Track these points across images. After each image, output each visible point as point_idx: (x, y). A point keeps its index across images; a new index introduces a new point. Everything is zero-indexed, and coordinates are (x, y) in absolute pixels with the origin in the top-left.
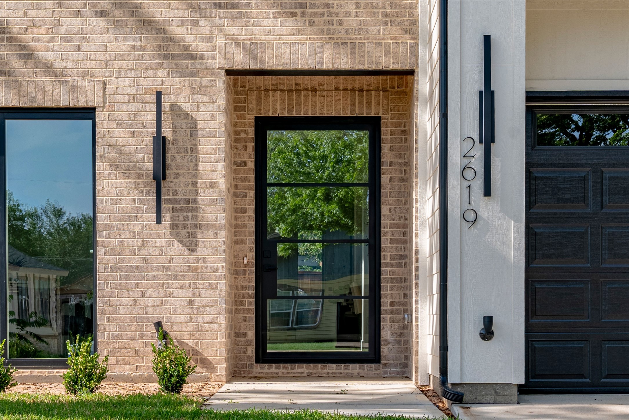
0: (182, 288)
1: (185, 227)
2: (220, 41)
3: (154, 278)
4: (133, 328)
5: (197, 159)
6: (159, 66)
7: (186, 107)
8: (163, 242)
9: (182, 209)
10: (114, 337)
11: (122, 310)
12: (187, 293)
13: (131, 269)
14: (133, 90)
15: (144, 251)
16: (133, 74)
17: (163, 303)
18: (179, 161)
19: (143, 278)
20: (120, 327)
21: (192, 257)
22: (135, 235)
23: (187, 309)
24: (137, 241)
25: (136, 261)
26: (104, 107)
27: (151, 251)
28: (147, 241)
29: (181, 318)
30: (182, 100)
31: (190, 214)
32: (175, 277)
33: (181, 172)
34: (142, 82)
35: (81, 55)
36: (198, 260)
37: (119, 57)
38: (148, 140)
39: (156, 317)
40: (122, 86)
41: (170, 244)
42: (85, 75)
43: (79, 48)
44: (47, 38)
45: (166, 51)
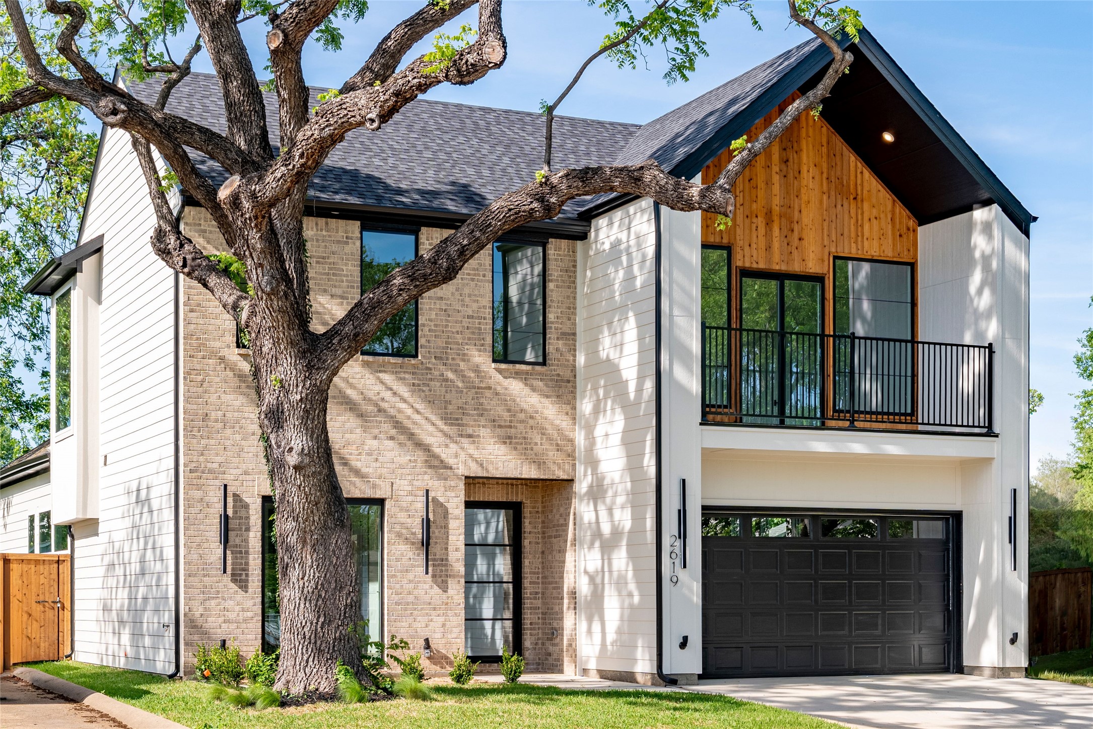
0: (439, 615)
1: (441, 577)
2: (462, 458)
3: (422, 609)
5: (448, 532)
6: (426, 473)
7: (441, 500)
8: (427, 586)
9: (439, 565)
11: (402, 630)
12: (442, 619)
13: (408, 604)
14: (410, 488)
15: (416, 592)
16: (410, 478)
17: (427, 626)
18: (437, 534)
19: (415, 609)
21: (445, 596)
22: (410, 581)
23: (442, 629)
24: (412, 585)
25: (411, 598)
26: (391, 498)
27: (420, 592)
28: (418, 586)
29: (438, 635)
30: (440, 495)
31: (443, 568)
32: (435, 609)
33: (439, 541)
34: (415, 482)
35: (378, 465)
36: (448, 597)
37: (401, 467)
38: (419, 520)
39: (427, 634)
40: (403, 485)
41: (431, 588)
42: (380, 478)
43: (377, 460)
44: (357, 452)
45: (429, 464)
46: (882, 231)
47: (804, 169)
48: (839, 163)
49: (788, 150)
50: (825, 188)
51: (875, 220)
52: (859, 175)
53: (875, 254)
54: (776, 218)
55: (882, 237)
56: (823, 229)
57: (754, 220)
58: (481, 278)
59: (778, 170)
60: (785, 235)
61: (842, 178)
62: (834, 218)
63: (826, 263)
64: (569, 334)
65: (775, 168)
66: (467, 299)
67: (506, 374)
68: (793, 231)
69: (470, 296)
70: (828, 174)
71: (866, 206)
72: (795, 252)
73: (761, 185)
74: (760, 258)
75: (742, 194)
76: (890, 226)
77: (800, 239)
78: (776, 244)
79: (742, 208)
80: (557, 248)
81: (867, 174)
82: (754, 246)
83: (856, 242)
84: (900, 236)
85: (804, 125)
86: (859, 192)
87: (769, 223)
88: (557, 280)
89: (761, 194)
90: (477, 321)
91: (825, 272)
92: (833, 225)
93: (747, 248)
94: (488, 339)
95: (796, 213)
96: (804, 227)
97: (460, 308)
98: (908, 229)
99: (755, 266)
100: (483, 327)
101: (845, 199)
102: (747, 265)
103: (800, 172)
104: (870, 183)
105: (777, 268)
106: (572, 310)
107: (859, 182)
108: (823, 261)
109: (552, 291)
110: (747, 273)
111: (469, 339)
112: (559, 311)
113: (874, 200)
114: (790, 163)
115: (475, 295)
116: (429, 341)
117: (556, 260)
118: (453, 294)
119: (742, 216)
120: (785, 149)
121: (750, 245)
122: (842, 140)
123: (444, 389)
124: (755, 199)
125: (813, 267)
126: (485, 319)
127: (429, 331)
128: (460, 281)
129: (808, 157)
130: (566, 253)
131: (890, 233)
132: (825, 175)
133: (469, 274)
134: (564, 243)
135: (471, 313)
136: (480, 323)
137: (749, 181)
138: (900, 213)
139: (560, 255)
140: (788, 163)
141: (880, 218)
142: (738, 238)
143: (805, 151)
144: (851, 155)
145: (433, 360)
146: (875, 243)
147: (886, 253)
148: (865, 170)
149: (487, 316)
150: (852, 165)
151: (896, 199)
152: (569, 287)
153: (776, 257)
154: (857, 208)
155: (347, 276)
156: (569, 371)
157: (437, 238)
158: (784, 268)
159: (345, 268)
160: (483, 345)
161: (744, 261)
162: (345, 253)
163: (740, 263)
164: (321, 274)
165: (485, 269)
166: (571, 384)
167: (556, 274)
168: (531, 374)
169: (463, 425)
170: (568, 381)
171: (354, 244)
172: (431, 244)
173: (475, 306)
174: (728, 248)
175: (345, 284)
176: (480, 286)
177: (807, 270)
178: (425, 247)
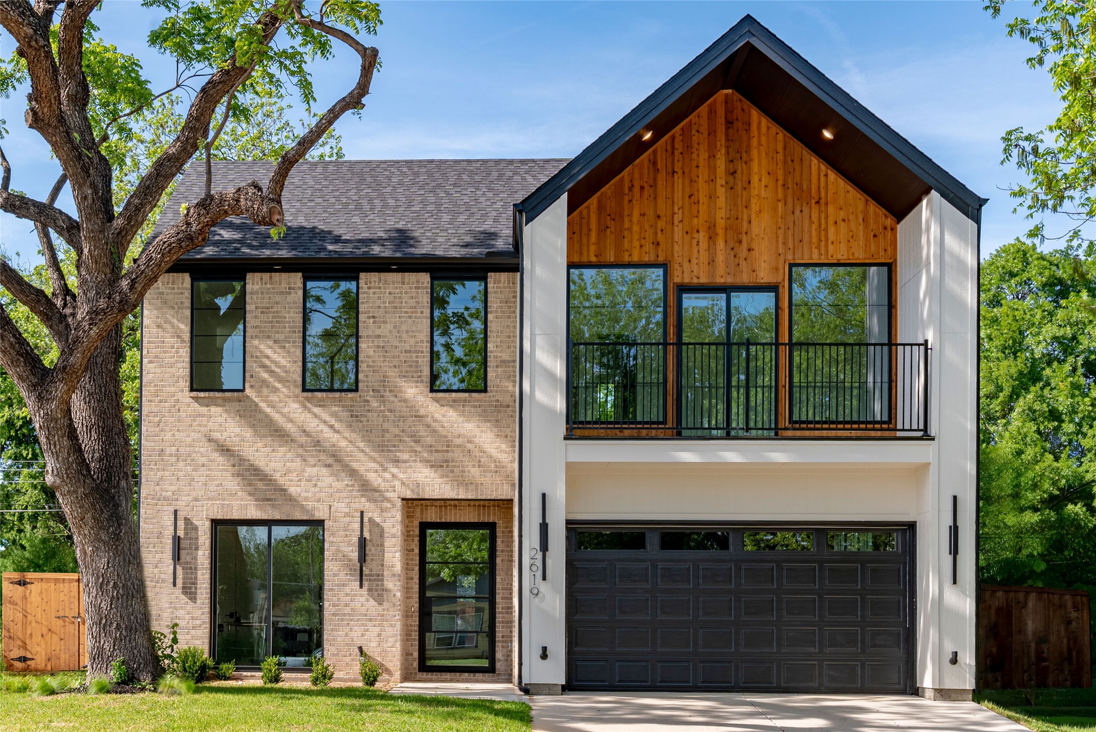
0: (374, 626)
1: (376, 591)
2: (397, 483)
3: (358, 620)
4: (345, 650)
5: (384, 550)
6: (363, 496)
7: (378, 520)
8: (363, 599)
9: (375, 580)
10: (334, 655)
11: (339, 639)
12: (377, 629)
13: (344, 615)
14: (347, 510)
15: (352, 604)
16: (347, 501)
17: (363, 635)
18: (373, 551)
19: (351, 620)
20: (338, 649)
21: (380, 608)
22: (347, 595)
23: (377, 639)
24: (349, 598)
25: (347, 610)
26: (329, 519)
27: (356, 604)
28: (354, 598)
29: (374, 644)
30: (376, 516)
31: (380, 583)
32: (371, 620)
33: (374, 558)
34: (352, 505)
35: (317, 489)
36: (384, 610)
37: (339, 491)
38: (355, 539)
39: (359, 643)
40: (341, 507)
41: (368, 600)
42: (319, 501)
43: (316, 485)
44: (297, 479)
45: (367, 488)
46: (851, 233)
47: (755, 179)
48: (798, 169)
49: (735, 161)
50: (780, 195)
51: (842, 223)
52: (823, 179)
53: (842, 258)
54: (720, 232)
55: (851, 240)
56: (777, 238)
57: (696, 235)
58: (419, 314)
59: (724, 183)
60: (732, 246)
61: (801, 183)
62: (791, 225)
63: (781, 271)
64: (509, 362)
65: (720, 181)
66: (404, 335)
67: (443, 403)
68: (740, 242)
69: (407, 332)
70: (785, 180)
71: (831, 209)
72: (743, 264)
73: (703, 198)
74: (701, 273)
75: (681, 210)
76: (861, 227)
77: (749, 250)
78: (720, 258)
79: (680, 225)
80: (497, 282)
81: (832, 175)
82: (694, 261)
83: (818, 247)
84: (875, 236)
85: (756, 134)
86: (823, 195)
87: (711, 238)
88: (497, 312)
89: (703, 209)
90: (414, 355)
91: (780, 280)
92: (790, 233)
93: (686, 264)
94: (425, 371)
95: (745, 224)
96: (754, 237)
97: (398, 344)
98: (885, 228)
99: (695, 281)
100: (420, 360)
101: (804, 204)
102: (687, 280)
103: (749, 182)
104: (835, 183)
105: (722, 281)
106: (512, 339)
107: (822, 185)
108: (777, 269)
109: (491, 322)
110: (684, 289)
111: (407, 372)
112: (499, 340)
113: (841, 202)
114: (738, 175)
115: (413, 331)
116: (367, 376)
117: (495, 292)
118: (390, 332)
119: (680, 233)
120: (732, 161)
121: (690, 261)
122: (801, 144)
123: (381, 419)
124: (696, 214)
125: (764, 277)
126: (422, 352)
127: (368, 366)
128: (398, 319)
129: (760, 165)
130: (506, 285)
131: (861, 234)
132: (780, 182)
133: (406, 312)
134: (504, 276)
135: (408, 348)
136: (417, 357)
137: (689, 197)
138: (875, 213)
139: (500, 288)
140: (736, 175)
141: (849, 220)
142: (676, 255)
143: (756, 160)
144: (813, 158)
145: (371, 393)
146: (843, 247)
147: (856, 255)
148: (830, 172)
149: (425, 350)
150: (814, 169)
151: (868, 198)
152: (509, 317)
153: (721, 269)
154: (820, 212)
155: (289, 322)
156: (509, 397)
157: (375, 282)
158: (729, 280)
159: (287, 316)
160: (420, 377)
161: (683, 278)
162: (288, 302)
163: (677, 280)
164: (265, 322)
165: (423, 307)
166: (510, 409)
167: (495, 306)
168: (469, 401)
169: (400, 451)
170: (508, 406)
171: (296, 293)
172: (369, 288)
173: (412, 341)
174: (664, 266)
175: (287, 329)
176: (418, 323)
177: (758, 281)
178: (363, 290)
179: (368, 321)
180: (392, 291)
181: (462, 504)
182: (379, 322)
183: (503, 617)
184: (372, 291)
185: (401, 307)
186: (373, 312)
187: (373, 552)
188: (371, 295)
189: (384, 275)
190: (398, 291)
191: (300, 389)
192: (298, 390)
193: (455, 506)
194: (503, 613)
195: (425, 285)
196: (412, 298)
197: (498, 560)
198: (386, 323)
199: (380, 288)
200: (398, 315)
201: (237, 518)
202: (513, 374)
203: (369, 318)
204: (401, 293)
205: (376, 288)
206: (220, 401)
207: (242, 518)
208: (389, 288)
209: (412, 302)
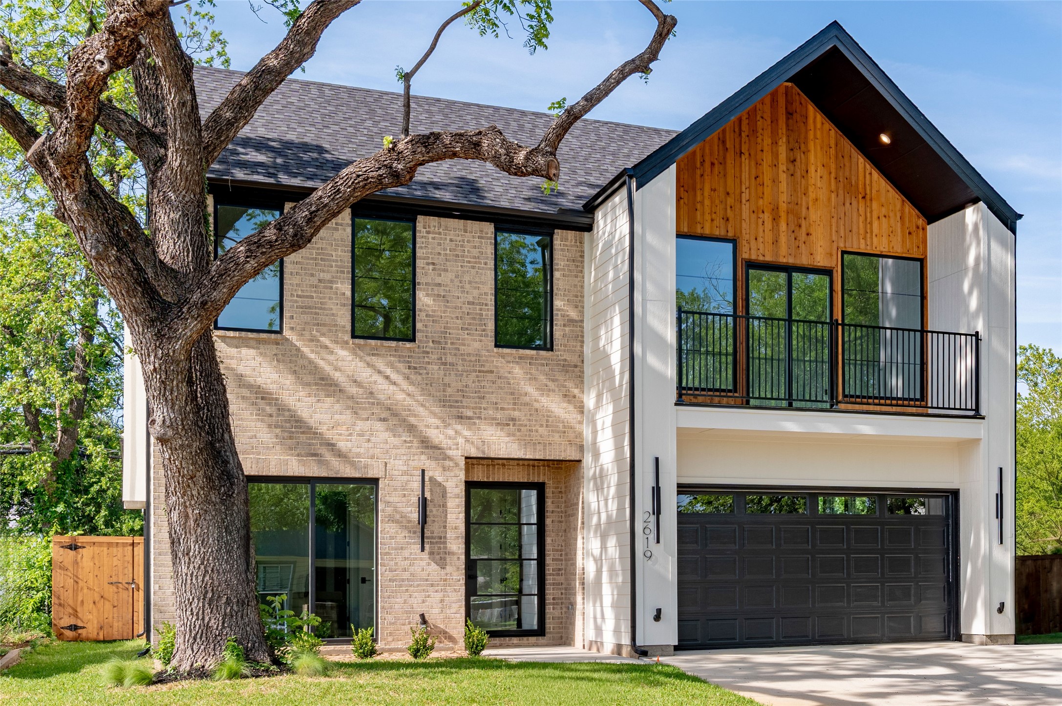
0: (436, 592)
1: (438, 554)
2: (461, 440)
3: (418, 586)
4: (404, 618)
5: (446, 511)
6: (422, 453)
7: (440, 479)
8: (424, 563)
9: (437, 543)
10: (391, 624)
11: (397, 606)
12: (440, 595)
13: (403, 580)
14: (405, 468)
15: (412, 569)
16: (405, 458)
17: (423, 602)
19: (411, 586)
20: (395, 617)
21: (443, 572)
22: (405, 559)
23: (440, 605)
24: (407, 562)
25: (406, 575)
26: (385, 478)
27: (416, 569)
28: (413, 563)
29: (436, 611)
30: (437, 475)
31: (442, 546)
32: (432, 585)
33: (436, 519)
34: (411, 462)
35: (370, 445)
36: (447, 574)
37: (395, 447)
38: (415, 500)
39: (420, 610)
40: (397, 465)
41: (429, 564)
42: (372, 457)
43: (369, 440)
44: (347, 433)
45: (426, 444)
46: (891, 229)
47: (812, 169)
48: (847, 164)
49: (795, 150)
50: (833, 187)
51: (884, 218)
52: (868, 176)
53: (884, 250)
54: (783, 215)
55: (891, 234)
56: (831, 225)
57: (761, 215)
58: (483, 265)
59: (785, 169)
60: (792, 229)
61: (850, 178)
62: (842, 215)
63: (835, 257)
64: (576, 321)
65: (782, 167)
66: (467, 286)
67: (509, 359)
68: (800, 226)
69: (470, 282)
70: (837, 173)
71: (875, 205)
72: (803, 246)
73: (767, 182)
74: (766, 251)
75: (748, 190)
76: (899, 224)
77: (808, 234)
78: (783, 239)
79: (748, 204)
80: (562, 239)
81: (876, 175)
82: (760, 240)
83: (865, 238)
84: (910, 233)
85: (812, 128)
86: (868, 192)
87: (775, 219)
88: (564, 270)
89: (767, 191)
90: (478, 307)
91: (833, 266)
92: (842, 222)
93: (753, 242)
94: (490, 325)
95: (804, 210)
96: (812, 223)
97: (460, 295)
98: (918, 227)
99: (761, 258)
100: (484, 313)
101: (853, 198)
102: (754, 257)
103: (807, 171)
104: (879, 183)
105: (785, 260)
106: (579, 298)
107: (868, 182)
108: (831, 255)
109: (558, 279)
110: (751, 265)
111: (470, 324)
112: (566, 298)
113: (883, 200)
114: (798, 163)
115: (476, 282)
116: (426, 326)
117: (562, 250)
118: (452, 281)
119: (748, 211)
120: (792, 150)
121: (756, 239)
122: (850, 143)
123: (442, 372)
124: (761, 195)
125: (821, 261)
126: (486, 305)
127: (427, 316)
128: (460, 268)
129: (816, 157)
130: (573, 243)
131: (899, 230)
132: (833, 175)
133: (469, 262)
134: (571, 234)
135: (471, 300)
136: (481, 309)
137: (755, 178)
138: (909, 212)
139: (566, 246)
140: (796, 163)
141: (889, 217)
142: (744, 232)
143: (813, 152)
144: (860, 157)
145: (431, 344)
146: (885, 240)
147: (895, 249)
148: (873, 171)
149: (489, 303)
150: (861, 166)
151: (905, 199)
152: (576, 276)
153: (783, 249)
154: (866, 206)
155: (337, 261)
156: (577, 357)
157: (435, 227)
158: (791, 261)
159: (334, 254)
160: (484, 330)
161: (750, 254)
162: (335, 239)
163: (746, 256)
164: (308, 259)
165: (487, 258)
166: (578, 369)
167: (562, 263)
168: (536, 359)
169: (463, 407)
170: (576, 366)
171: (345, 230)
172: (428, 232)
173: (476, 293)
174: (734, 241)
175: (334, 269)
176: (481, 274)
177: (815, 264)
178: (422, 234)
179: (427, 267)
180: (454, 238)
181: (511, 463)
182: (439, 269)
183: (554, 579)
184: (431, 236)
185: (463, 256)
186: (432, 258)
187: (435, 512)
188: (430, 240)
189: (444, 221)
190: (459, 238)
191: (350, 335)
192: (347, 337)
193: (504, 465)
194: (553, 575)
195: (489, 235)
196: (475, 247)
197: (548, 521)
198: (447, 271)
199: (440, 233)
200: (460, 264)
201: (275, 474)
202: (580, 334)
203: (428, 264)
204: (463, 241)
205: (436, 233)
206: (253, 343)
207: (282, 474)
208: (449, 235)
209: (475, 252)
